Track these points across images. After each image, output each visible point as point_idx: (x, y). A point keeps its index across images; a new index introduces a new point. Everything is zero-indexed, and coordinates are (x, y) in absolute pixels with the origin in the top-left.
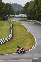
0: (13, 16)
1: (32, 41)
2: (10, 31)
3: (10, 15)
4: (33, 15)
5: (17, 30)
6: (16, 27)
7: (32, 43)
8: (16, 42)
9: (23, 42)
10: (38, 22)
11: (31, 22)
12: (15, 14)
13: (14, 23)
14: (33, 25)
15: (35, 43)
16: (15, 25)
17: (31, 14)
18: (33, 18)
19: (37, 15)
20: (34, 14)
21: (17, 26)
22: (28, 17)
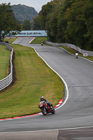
0: (15, 34)
1: (58, 89)
2: (10, 67)
3: (8, 32)
4: (61, 31)
5: (25, 64)
6: (22, 58)
7: (58, 93)
8: (21, 91)
9: (38, 91)
10: (73, 46)
11: (55, 47)
12: (19, 29)
13: (19, 49)
14: (60, 53)
15: (64, 95)
16: (20, 54)
17: (55, 29)
18: (61, 37)
19: (69, 30)
20: (63, 28)
21: (24, 55)
22: (49, 35)
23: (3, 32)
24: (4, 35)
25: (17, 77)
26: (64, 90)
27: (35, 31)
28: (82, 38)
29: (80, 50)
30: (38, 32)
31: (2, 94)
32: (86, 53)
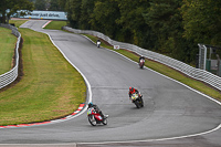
0: (24, 14)
1: (78, 91)
2: (15, 58)
3: (15, 11)
4: (86, 13)
5: (35, 54)
6: (33, 46)
7: (78, 96)
8: (29, 90)
9: (51, 92)
10: (100, 35)
11: (77, 34)
12: (30, 8)
13: (28, 34)
15: (86, 99)
16: (29, 42)
17: (78, 10)
18: (85, 21)
20: (89, 11)
21: (35, 43)
22: (69, 18)
23: (8, 11)
24: (9, 15)
25: (25, 71)
26: (86, 93)
27: (52, 13)
28: (114, 24)
29: (109, 41)
30: (55, 13)
31: (3, 93)
32: (117, 45)
